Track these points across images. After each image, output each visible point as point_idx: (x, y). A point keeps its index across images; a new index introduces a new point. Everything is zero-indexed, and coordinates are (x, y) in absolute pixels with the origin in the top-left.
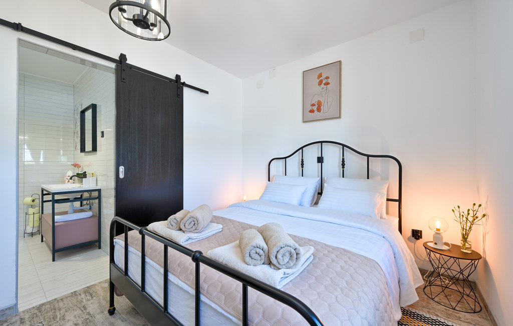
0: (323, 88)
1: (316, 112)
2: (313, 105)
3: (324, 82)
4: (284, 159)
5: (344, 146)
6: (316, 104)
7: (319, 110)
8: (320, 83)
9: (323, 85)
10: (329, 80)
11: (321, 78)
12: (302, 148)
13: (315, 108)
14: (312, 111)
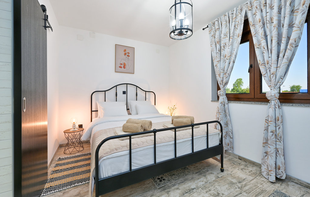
0: (126, 57)
1: (123, 68)
2: (121, 64)
3: (127, 54)
4: (104, 92)
5: (137, 86)
6: (123, 64)
7: (124, 67)
8: (125, 54)
9: (126, 56)
10: (129, 55)
11: (126, 52)
12: (116, 86)
13: (122, 66)
14: (121, 67)
